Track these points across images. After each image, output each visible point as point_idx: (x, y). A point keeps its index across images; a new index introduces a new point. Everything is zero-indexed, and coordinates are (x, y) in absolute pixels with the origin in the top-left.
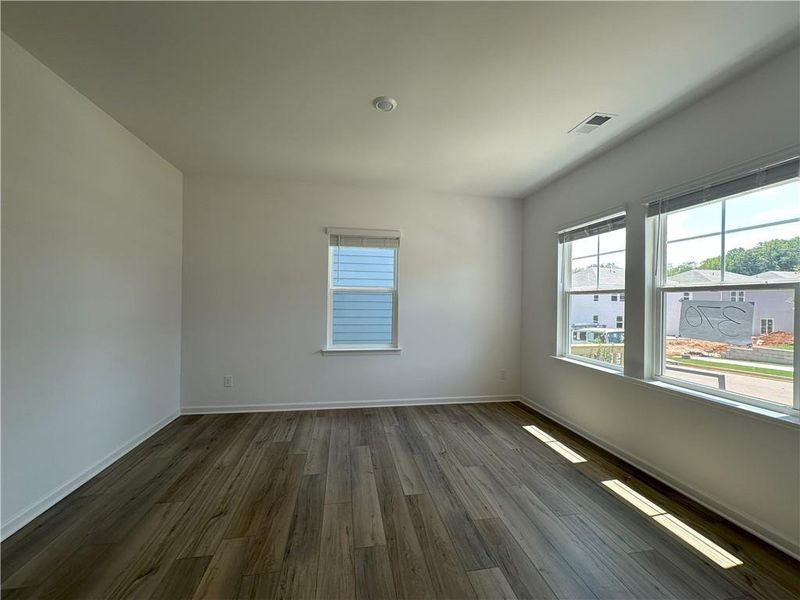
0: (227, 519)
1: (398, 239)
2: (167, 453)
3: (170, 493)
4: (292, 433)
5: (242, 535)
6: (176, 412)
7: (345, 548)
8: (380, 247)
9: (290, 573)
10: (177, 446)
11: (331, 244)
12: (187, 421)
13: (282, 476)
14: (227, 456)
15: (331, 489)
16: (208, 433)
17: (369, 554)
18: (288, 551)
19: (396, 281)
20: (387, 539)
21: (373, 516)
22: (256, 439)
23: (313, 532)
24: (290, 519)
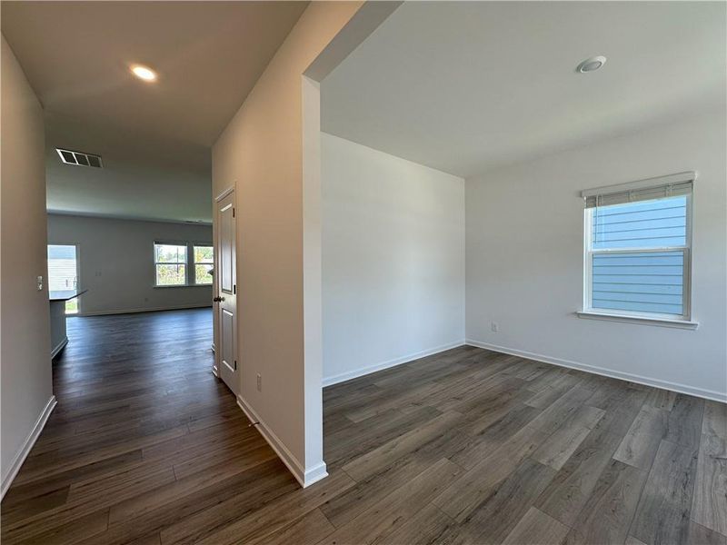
0: (460, 402)
1: (691, 181)
2: (448, 361)
3: (440, 379)
4: (534, 377)
5: (463, 413)
6: (463, 341)
7: (521, 454)
8: (658, 197)
9: (477, 441)
10: (455, 359)
11: (587, 207)
12: (468, 348)
13: (506, 397)
14: (477, 374)
15: (539, 420)
16: (475, 359)
17: (537, 467)
18: (482, 433)
19: (689, 237)
20: (563, 469)
21: (562, 452)
22: (504, 371)
23: (505, 433)
24: (495, 420)
